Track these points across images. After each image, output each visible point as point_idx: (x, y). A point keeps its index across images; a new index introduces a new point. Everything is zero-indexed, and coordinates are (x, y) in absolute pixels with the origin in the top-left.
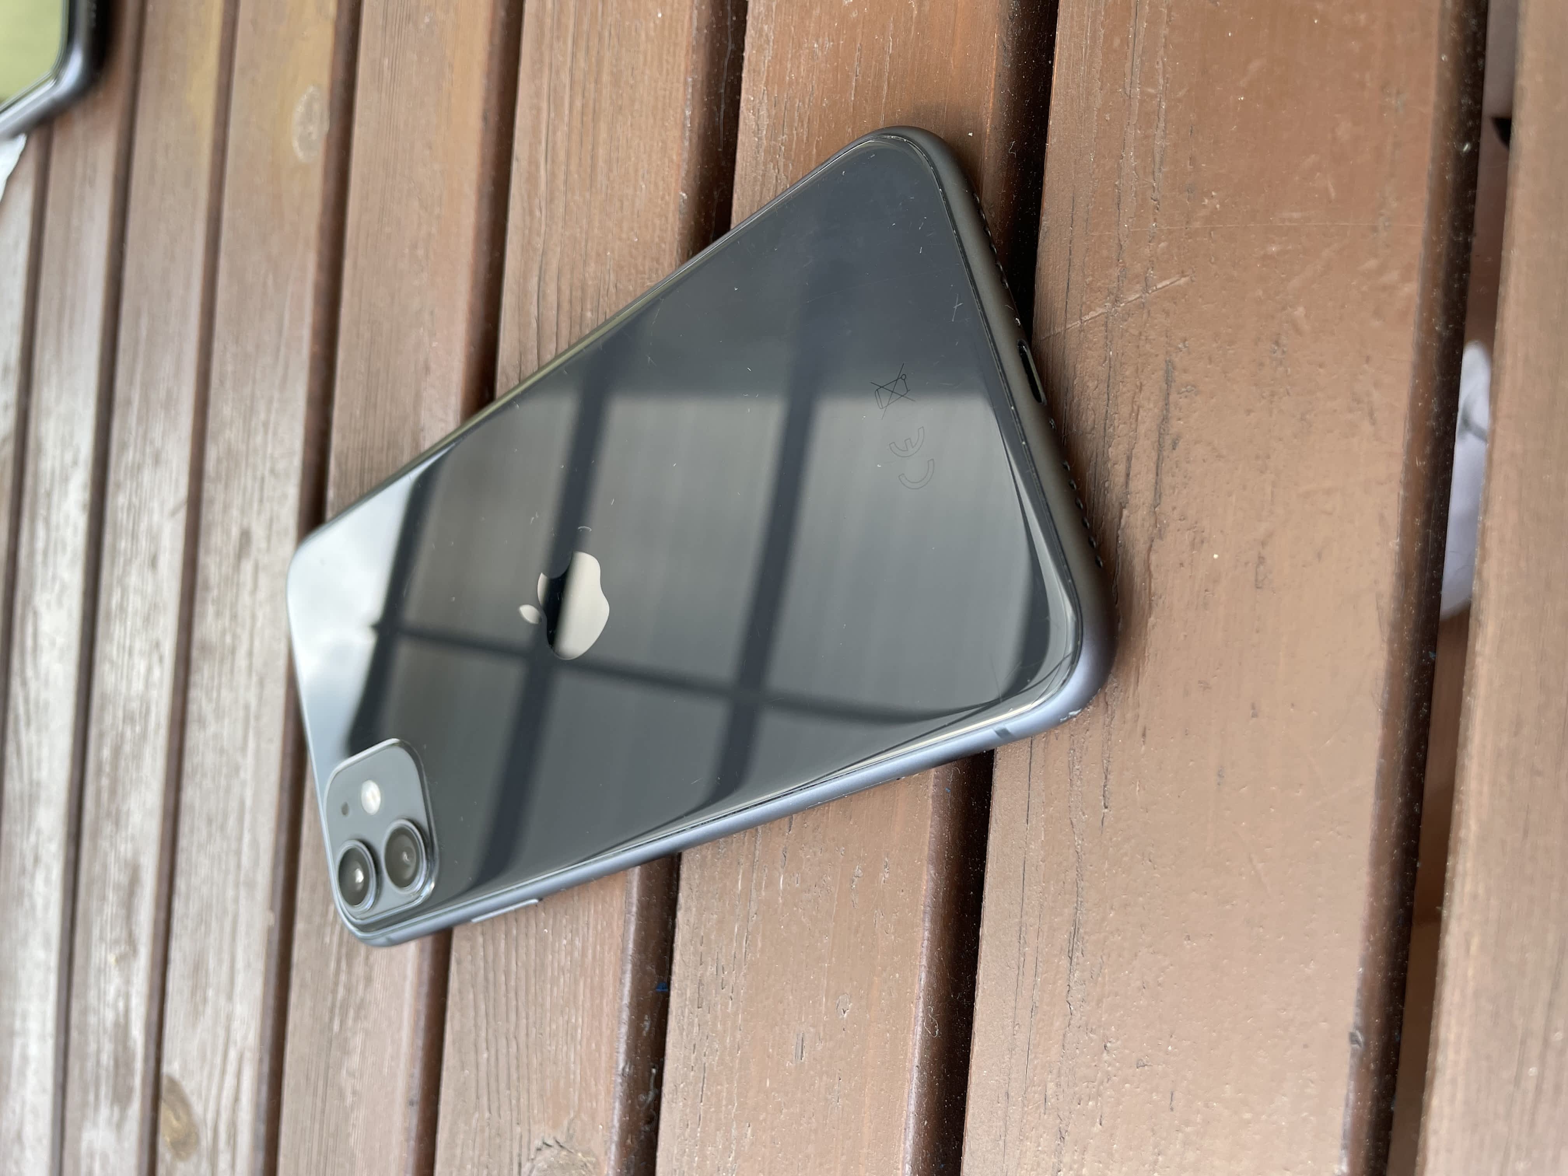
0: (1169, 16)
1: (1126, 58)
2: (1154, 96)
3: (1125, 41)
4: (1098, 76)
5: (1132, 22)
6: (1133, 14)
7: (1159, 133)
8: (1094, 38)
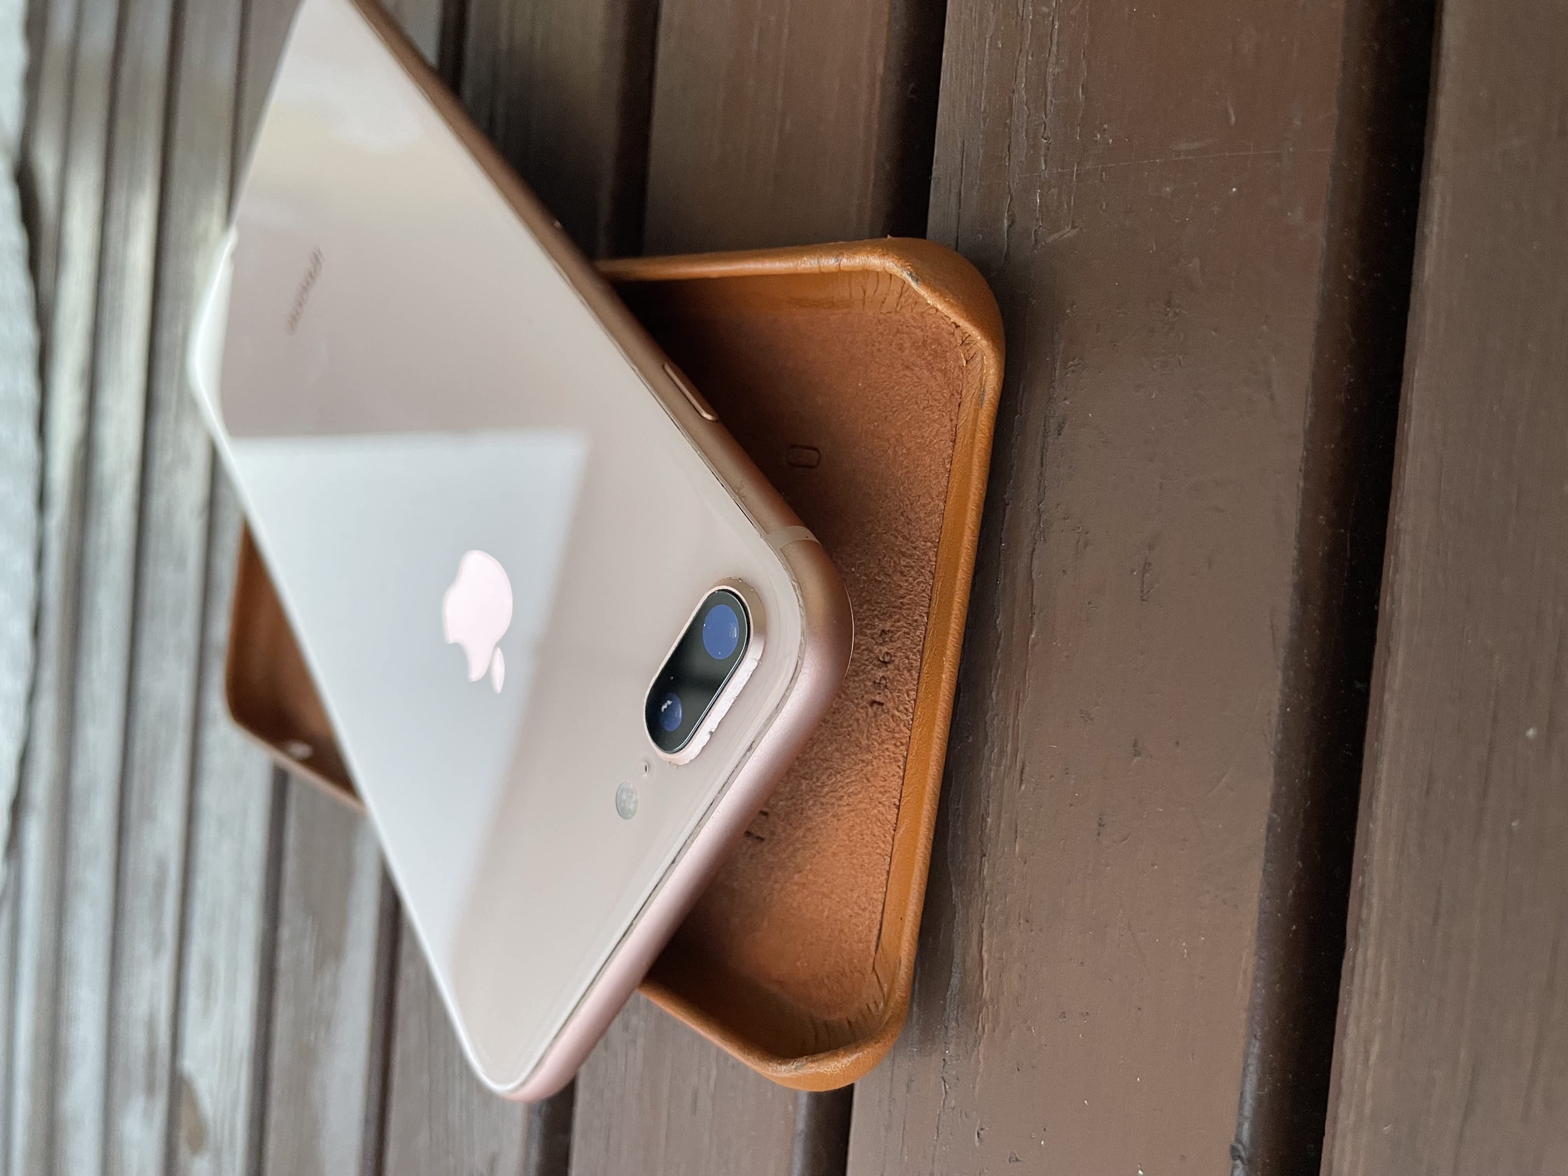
2: (1045, 16)
7: (1053, 59)
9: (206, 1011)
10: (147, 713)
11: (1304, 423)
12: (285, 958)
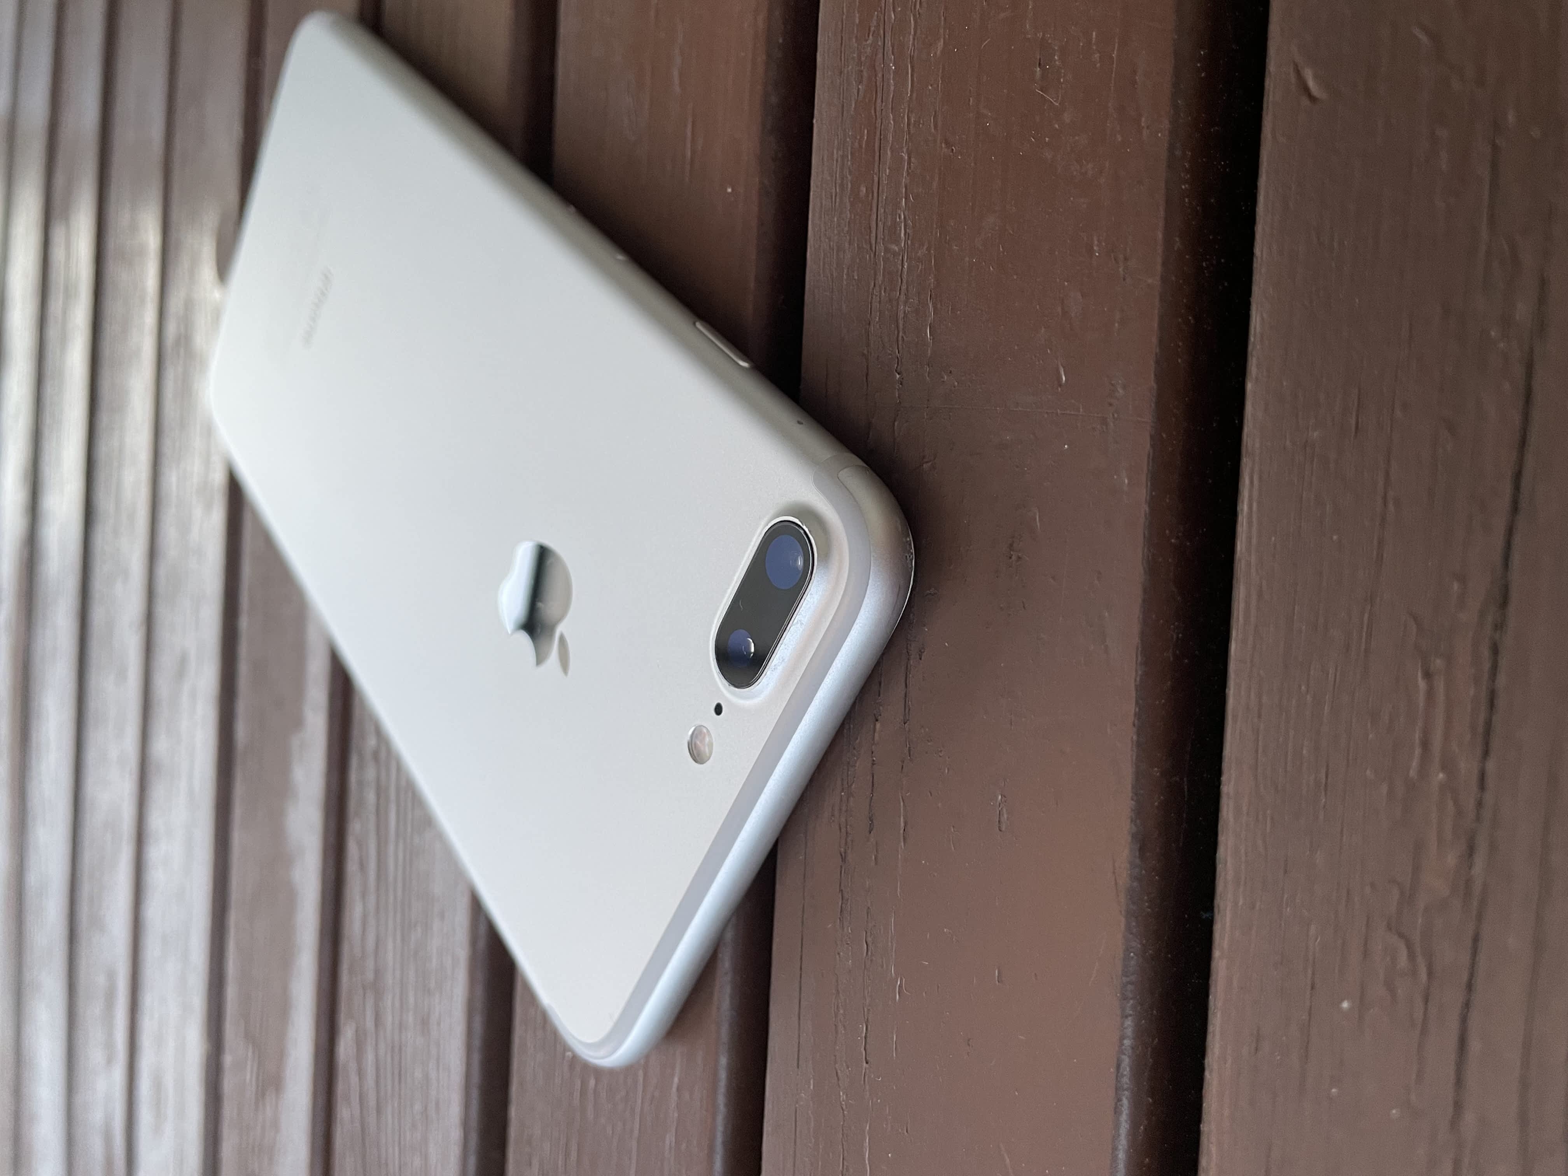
0: (909, 163)
1: (871, 210)
2: (895, 254)
3: (870, 190)
4: (846, 229)
5: (876, 170)
6: (877, 158)
7: (903, 297)
8: (842, 186)
9: (157, 1129)
10: (94, 821)
11: (1135, 680)
12: (228, 1084)
